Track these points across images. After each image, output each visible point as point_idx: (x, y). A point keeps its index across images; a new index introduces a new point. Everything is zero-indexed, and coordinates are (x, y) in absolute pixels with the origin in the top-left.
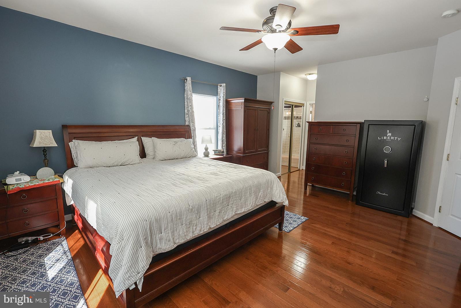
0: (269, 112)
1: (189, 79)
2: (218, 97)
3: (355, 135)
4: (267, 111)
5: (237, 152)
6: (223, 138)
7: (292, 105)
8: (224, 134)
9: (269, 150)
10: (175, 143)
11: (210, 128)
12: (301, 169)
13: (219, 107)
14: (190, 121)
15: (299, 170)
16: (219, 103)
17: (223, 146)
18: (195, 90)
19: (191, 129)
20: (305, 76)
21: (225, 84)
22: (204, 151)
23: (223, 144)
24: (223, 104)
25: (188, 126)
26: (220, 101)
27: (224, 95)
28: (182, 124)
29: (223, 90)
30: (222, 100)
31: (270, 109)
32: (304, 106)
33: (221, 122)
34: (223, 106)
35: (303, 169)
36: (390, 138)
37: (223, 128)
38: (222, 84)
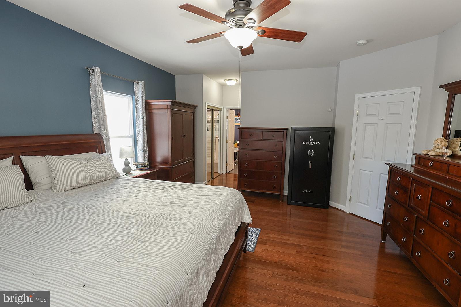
0: (193, 117)
1: (97, 69)
2: (135, 97)
3: (282, 141)
4: (192, 116)
5: (161, 164)
6: (144, 148)
7: (212, 110)
8: (145, 143)
9: (195, 158)
10: (87, 161)
11: (125, 136)
12: (221, 174)
13: (136, 109)
14: (102, 128)
15: (220, 175)
16: (136, 105)
17: (145, 158)
18: (107, 86)
19: (104, 139)
20: (225, 81)
21: (143, 82)
22: (124, 166)
23: (145, 155)
24: (143, 106)
25: (99, 135)
26: (138, 102)
27: (142, 95)
28: (90, 132)
29: (141, 89)
30: (140, 100)
31: (194, 113)
32: (221, 111)
33: (141, 128)
34: (143, 109)
35: (223, 173)
36: (312, 142)
37: (144, 135)
38: (139, 81)
